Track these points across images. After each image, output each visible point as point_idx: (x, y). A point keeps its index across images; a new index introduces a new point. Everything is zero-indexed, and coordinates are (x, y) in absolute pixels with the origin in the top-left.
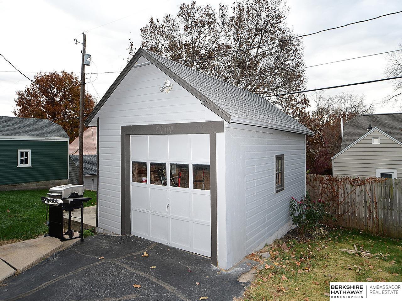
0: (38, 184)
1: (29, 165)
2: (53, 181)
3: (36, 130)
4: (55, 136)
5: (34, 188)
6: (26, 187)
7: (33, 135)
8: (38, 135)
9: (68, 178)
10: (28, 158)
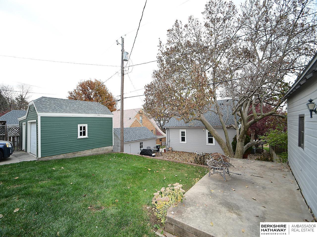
0: (92, 151)
1: (86, 136)
2: (103, 148)
3: (91, 109)
4: (104, 114)
5: (90, 154)
6: (84, 154)
7: (88, 113)
8: (93, 113)
9: (113, 145)
10: (85, 131)
